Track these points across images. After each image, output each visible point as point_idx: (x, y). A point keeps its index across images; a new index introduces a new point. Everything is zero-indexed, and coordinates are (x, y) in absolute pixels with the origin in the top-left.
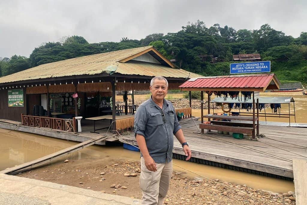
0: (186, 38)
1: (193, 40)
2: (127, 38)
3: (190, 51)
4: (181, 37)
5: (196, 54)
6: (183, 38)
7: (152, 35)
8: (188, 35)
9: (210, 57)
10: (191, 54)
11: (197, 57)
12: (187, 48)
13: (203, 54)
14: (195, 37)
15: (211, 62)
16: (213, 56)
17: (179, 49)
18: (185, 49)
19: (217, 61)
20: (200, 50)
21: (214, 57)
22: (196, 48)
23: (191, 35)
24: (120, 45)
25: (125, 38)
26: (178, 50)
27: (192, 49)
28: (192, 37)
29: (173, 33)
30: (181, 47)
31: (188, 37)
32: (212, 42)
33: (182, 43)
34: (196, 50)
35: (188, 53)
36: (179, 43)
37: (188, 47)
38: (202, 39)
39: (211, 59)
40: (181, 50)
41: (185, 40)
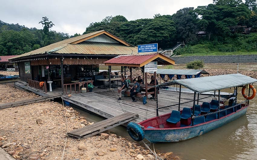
0: (216, 10)
1: (223, 11)
2: (159, 14)
3: (220, 22)
4: (211, 10)
5: (225, 26)
6: (213, 10)
7: (183, 9)
8: (218, 7)
9: (242, 28)
10: (220, 26)
11: (226, 28)
12: (216, 20)
13: (233, 25)
14: (226, 9)
15: (243, 33)
16: (246, 27)
17: (208, 21)
18: (215, 21)
19: (251, 31)
20: (230, 21)
21: (248, 27)
22: (225, 19)
23: (221, 7)
24: (153, 21)
25: (158, 15)
26: (207, 23)
27: (222, 20)
28: (222, 9)
29: (203, 6)
30: (210, 20)
31: (218, 9)
32: (244, 12)
33: (211, 16)
34: (225, 21)
35: (216, 25)
36: (208, 15)
37: (218, 19)
38: (232, 10)
39: (244, 29)
40: (209, 23)
41: (215, 12)
